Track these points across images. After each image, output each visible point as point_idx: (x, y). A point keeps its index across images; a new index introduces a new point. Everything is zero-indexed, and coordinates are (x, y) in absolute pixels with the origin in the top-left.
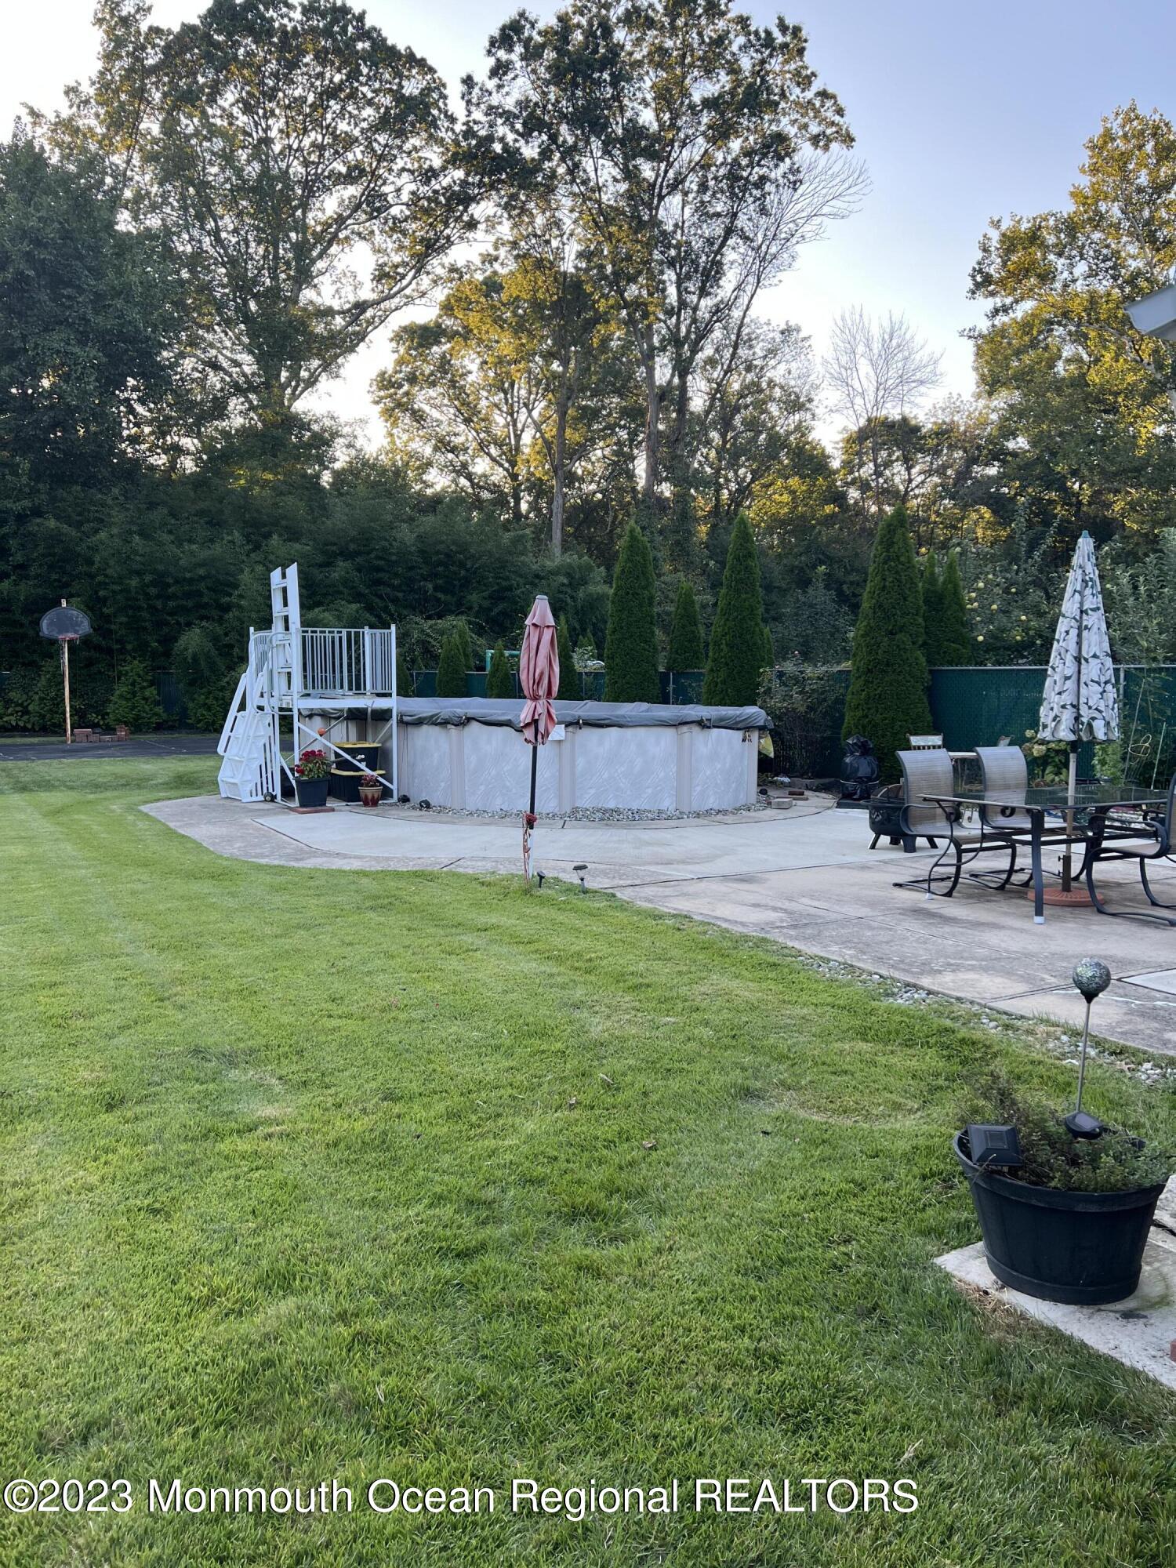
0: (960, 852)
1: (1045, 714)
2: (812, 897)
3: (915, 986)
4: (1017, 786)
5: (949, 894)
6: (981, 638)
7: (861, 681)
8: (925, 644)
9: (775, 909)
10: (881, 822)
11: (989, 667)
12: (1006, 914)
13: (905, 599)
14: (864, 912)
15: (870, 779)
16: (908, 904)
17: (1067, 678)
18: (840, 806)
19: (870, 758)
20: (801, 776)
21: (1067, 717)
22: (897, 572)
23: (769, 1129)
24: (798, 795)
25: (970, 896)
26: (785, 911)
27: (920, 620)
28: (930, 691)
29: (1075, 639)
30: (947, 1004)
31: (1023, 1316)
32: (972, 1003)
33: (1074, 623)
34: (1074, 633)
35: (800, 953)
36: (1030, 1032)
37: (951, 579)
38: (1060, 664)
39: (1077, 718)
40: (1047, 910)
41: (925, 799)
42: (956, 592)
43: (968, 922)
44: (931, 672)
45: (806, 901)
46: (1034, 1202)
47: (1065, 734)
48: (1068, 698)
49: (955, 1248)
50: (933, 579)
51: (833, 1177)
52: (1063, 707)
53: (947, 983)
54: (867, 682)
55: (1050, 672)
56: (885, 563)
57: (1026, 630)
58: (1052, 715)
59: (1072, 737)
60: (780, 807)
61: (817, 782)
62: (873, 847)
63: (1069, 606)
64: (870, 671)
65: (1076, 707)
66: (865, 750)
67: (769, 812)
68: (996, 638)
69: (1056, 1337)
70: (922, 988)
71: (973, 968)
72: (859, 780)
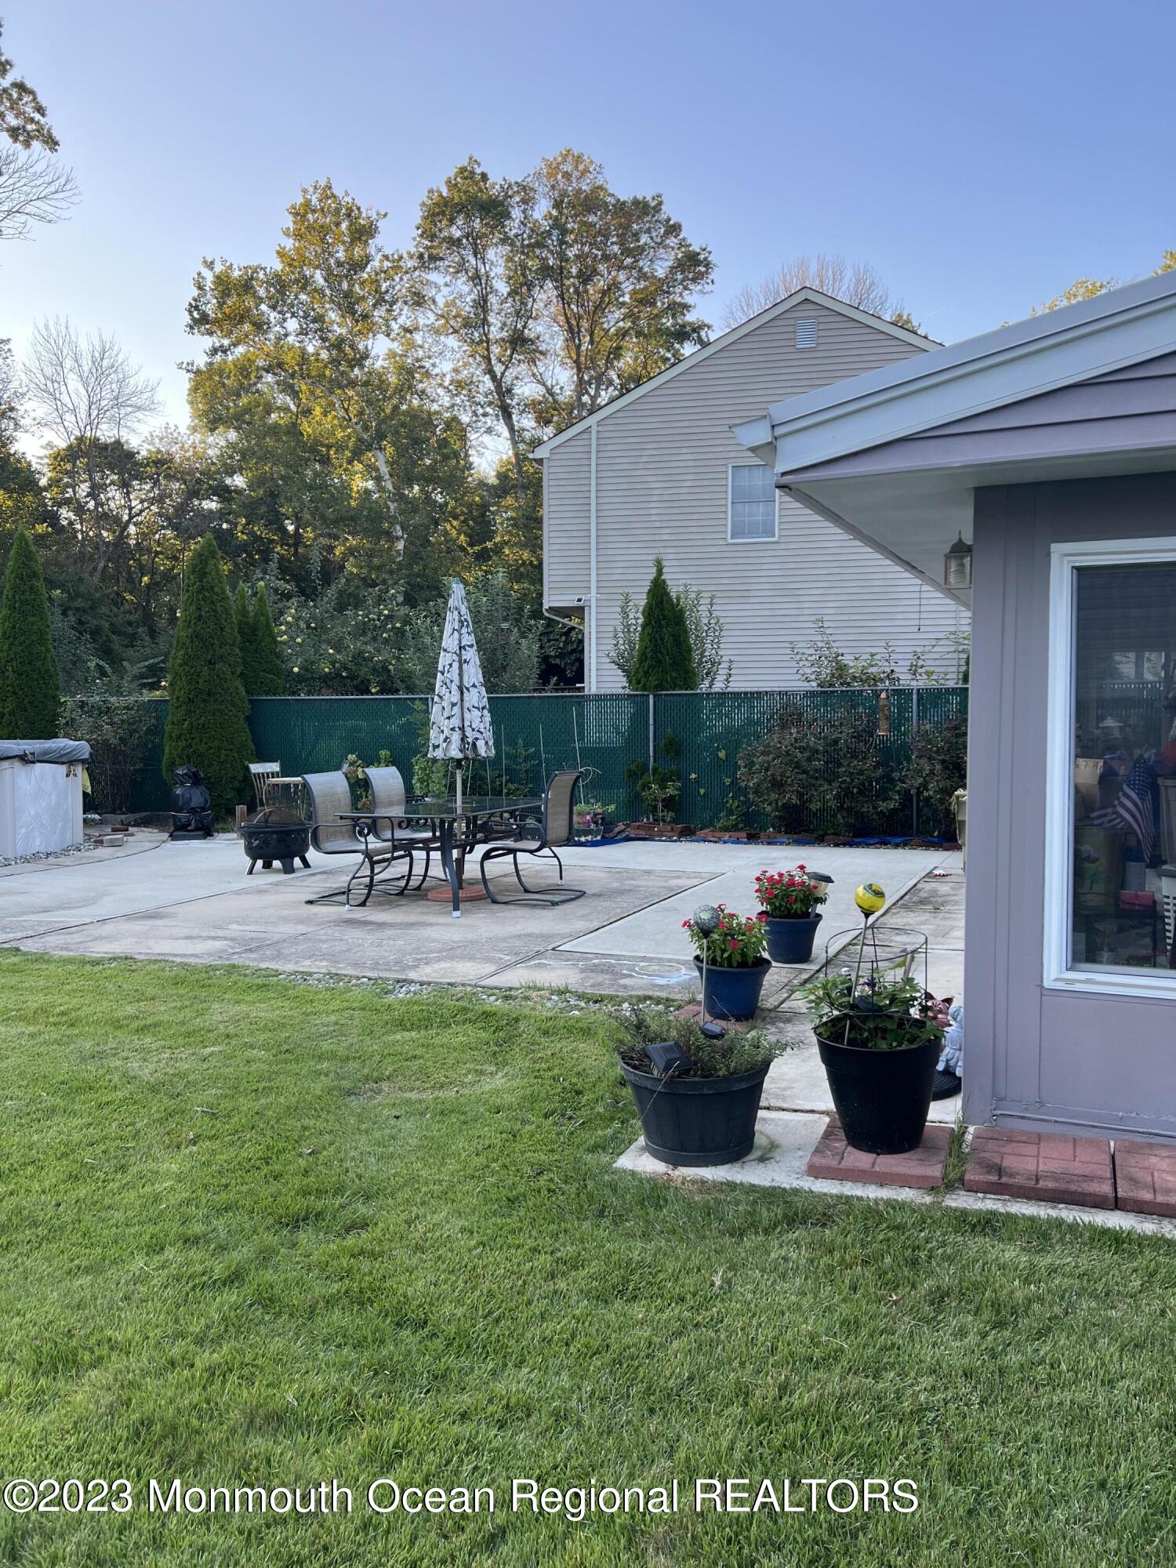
0: (373, 864)
1: (434, 736)
2: (237, 923)
3: (405, 981)
4: (399, 804)
5: (363, 904)
6: (296, 670)
7: (182, 711)
8: (242, 674)
9: (214, 938)
10: (259, 847)
11: (302, 696)
12: (423, 913)
13: (222, 629)
14: (302, 929)
15: (203, 809)
16: (335, 917)
17: (454, 705)
18: (173, 837)
19: (202, 788)
20: (114, 812)
21: (456, 737)
22: (212, 602)
24: (123, 828)
25: (380, 904)
26: (225, 939)
27: (237, 650)
28: (248, 719)
29: (457, 671)
30: (445, 988)
32: (463, 985)
33: (455, 657)
34: (456, 665)
35: (277, 973)
36: (527, 998)
37: (261, 613)
38: (445, 692)
39: (463, 738)
40: (461, 905)
41: (342, 818)
42: (268, 626)
43: (401, 924)
44: (251, 701)
45: (235, 927)
47: (455, 753)
48: (455, 722)
49: (621, 1153)
50: (244, 612)
52: (453, 729)
53: (426, 972)
54: (189, 712)
55: (436, 699)
56: (199, 592)
57: (333, 663)
58: (442, 737)
59: (460, 756)
60: (113, 844)
62: (250, 872)
63: (449, 642)
64: (191, 701)
65: (462, 729)
66: (196, 780)
67: (102, 852)
68: (307, 670)
70: (413, 981)
71: (439, 960)
72: (193, 811)
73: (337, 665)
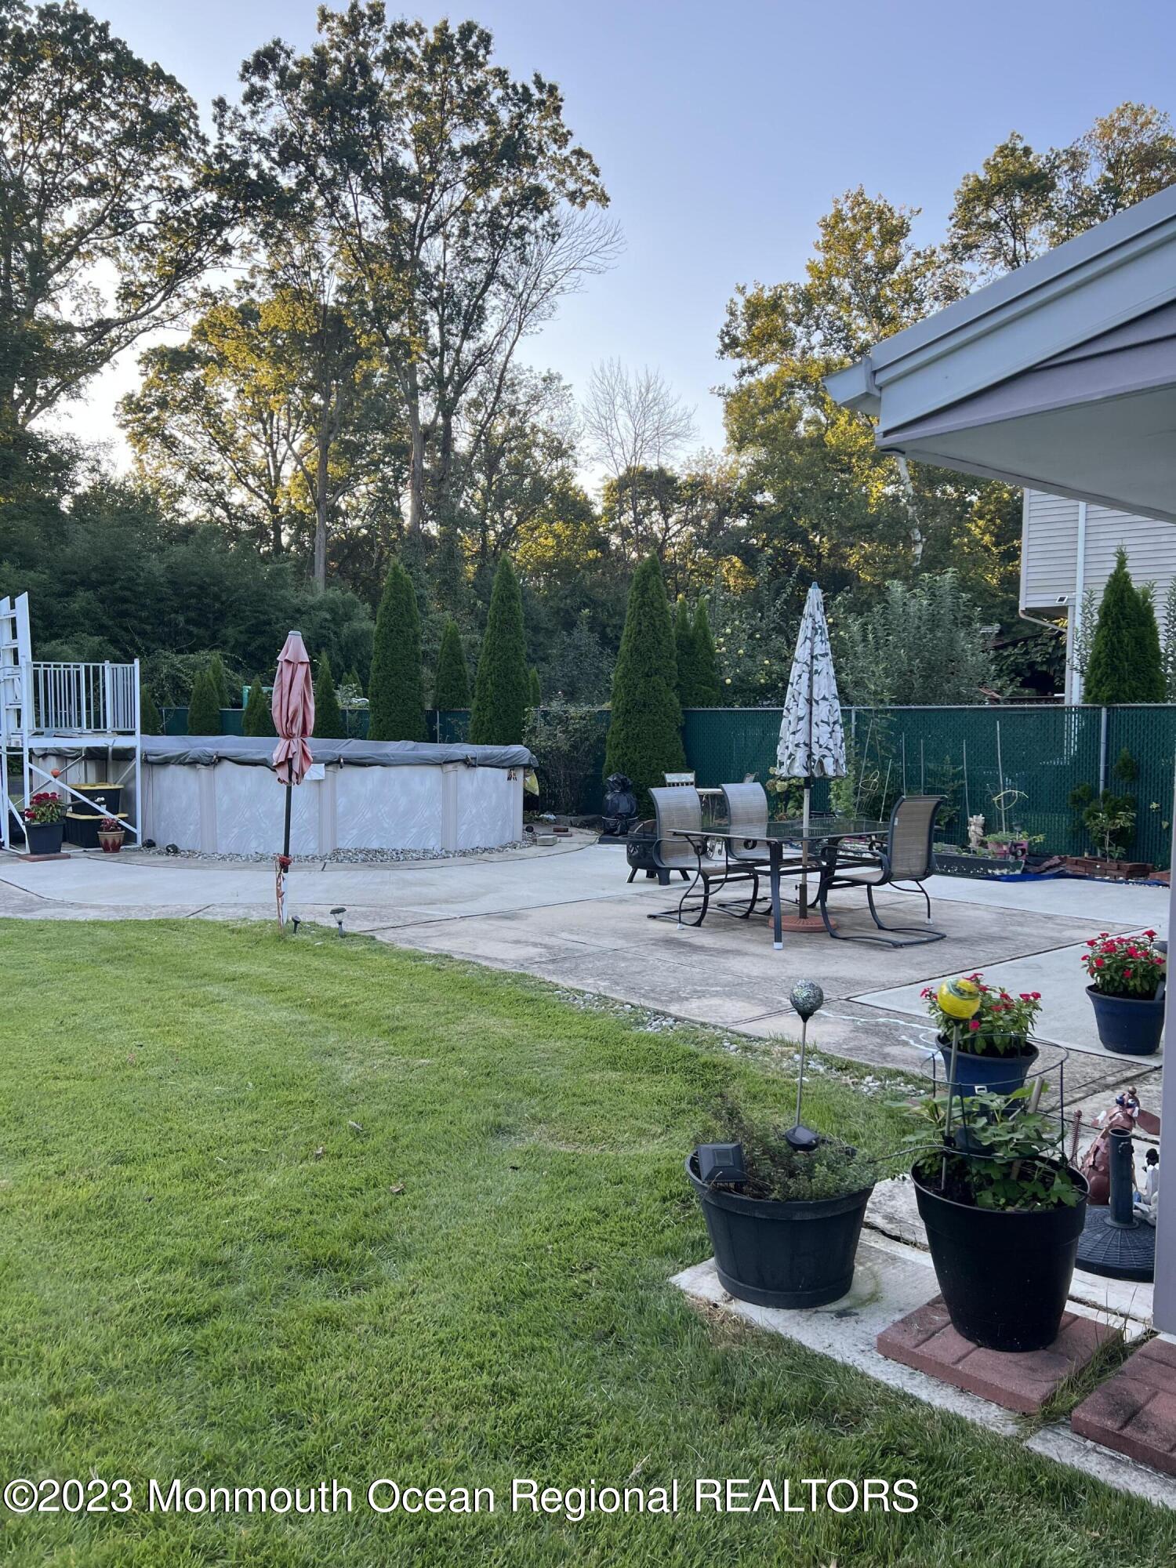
0: (707, 883)
1: (781, 753)
2: (571, 932)
3: (663, 1013)
4: (760, 820)
5: (698, 924)
6: (728, 681)
7: (619, 723)
8: (678, 685)
9: (535, 945)
10: (638, 857)
11: (737, 708)
12: (748, 941)
13: (659, 643)
14: (621, 943)
15: (629, 815)
16: (661, 935)
17: (800, 719)
18: (601, 841)
19: (630, 795)
20: (566, 813)
21: (801, 755)
22: (652, 617)
23: (518, 1164)
24: (562, 831)
25: (717, 925)
26: (545, 946)
27: (674, 663)
28: (683, 730)
29: (807, 683)
30: (692, 1029)
31: (748, 1325)
32: (715, 1027)
33: (805, 668)
34: (806, 676)
35: (557, 987)
36: (766, 1053)
37: (701, 625)
38: (794, 707)
39: (810, 756)
40: (785, 936)
41: (675, 834)
42: (706, 637)
43: (716, 950)
44: (684, 712)
45: (564, 935)
46: (757, 1215)
47: (799, 771)
48: (801, 738)
49: (689, 1266)
50: (684, 625)
51: (578, 1206)
52: (797, 745)
53: (693, 1009)
54: (626, 723)
55: (785, 713)
56: (640, 608)
57: (769, 674)
58: (787, 753)
59: (806, 774)
60: (546, 844)
61: (582, 818)
62: (631, 880)
63: (801, 652)
64: (628, 711)
65: (808, 745)
66: (625, 788)
67: (534, 850)
68: (743, 681)
69: (778, 1342)
70: (670, 1016)
71: (717, 994)
72: (620, 816)
73: (774, 676)
